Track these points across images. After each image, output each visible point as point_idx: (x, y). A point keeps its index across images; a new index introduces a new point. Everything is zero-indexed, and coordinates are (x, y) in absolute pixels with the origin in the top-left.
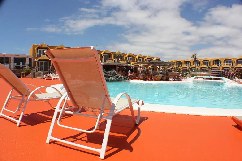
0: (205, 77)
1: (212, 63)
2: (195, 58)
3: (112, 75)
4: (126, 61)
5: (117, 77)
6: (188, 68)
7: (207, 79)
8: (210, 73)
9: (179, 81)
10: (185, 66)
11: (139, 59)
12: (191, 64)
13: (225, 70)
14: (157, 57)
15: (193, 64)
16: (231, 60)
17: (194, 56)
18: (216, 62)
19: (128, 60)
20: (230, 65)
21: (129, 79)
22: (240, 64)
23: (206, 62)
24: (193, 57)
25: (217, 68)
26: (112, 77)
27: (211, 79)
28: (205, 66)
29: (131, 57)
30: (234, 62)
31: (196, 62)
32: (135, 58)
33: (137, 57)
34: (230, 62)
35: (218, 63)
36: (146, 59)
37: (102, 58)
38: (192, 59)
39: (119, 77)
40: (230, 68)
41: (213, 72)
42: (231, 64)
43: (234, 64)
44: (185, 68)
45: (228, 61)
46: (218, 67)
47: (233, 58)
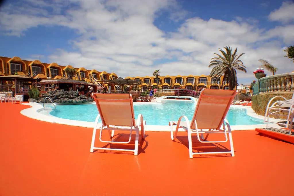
0: (168, 97)
1: (174, 81)
2: (157, 75)
3: (75, 96)
4: (78, 77)
5: (81, 98)
6: (148, 86)
7: (170, 98)
8: (174, 92)
9: (147, 101)
10: (145, 84)
11: (93, 75)
12: (152, 82)
13: (188, 89)
14: (114, 73)
15: (153, 82)
16: (193, 78)
17: (156, 73)
18: (179, 80)
19: (80, 76)
20: (192, 83)
21: (93, 101)
22: (202, 82)
23: (167, 80)
24: (154, 74)
25: (179, 86)
26: (76, 99)
27: (174, 98)
28: (166, 84)
29: (84, 72)
30: (196, 81)
31: (157, 79)
32: (89, 74)
33: (91, 73)
34: (192, 80)
35: (181, 81)
36: (101, 76)
37: (49, 74)
38: (153, 76)
39: (84, 98)
40: (193, 86)
41: (176, 91)
42: (194, 82)
43: (196, 83)
44: (145, 86)
45: (190, 79)
46: (181, 86)
47: (196, 76)
